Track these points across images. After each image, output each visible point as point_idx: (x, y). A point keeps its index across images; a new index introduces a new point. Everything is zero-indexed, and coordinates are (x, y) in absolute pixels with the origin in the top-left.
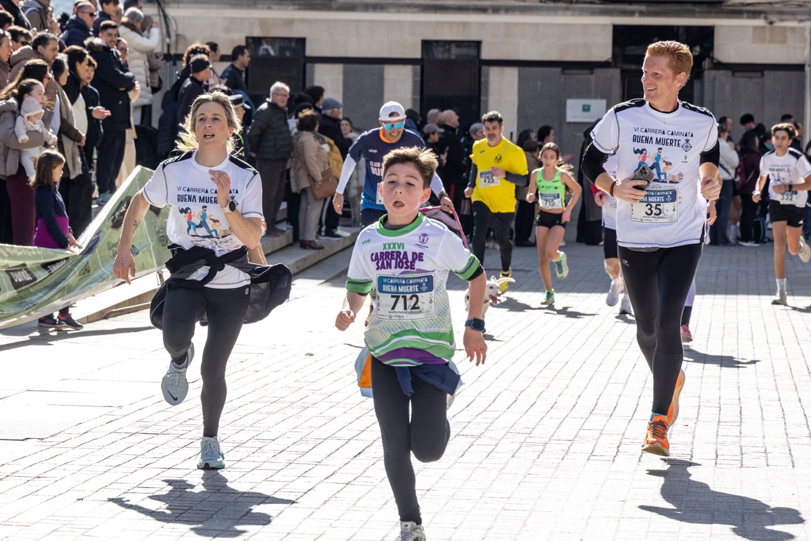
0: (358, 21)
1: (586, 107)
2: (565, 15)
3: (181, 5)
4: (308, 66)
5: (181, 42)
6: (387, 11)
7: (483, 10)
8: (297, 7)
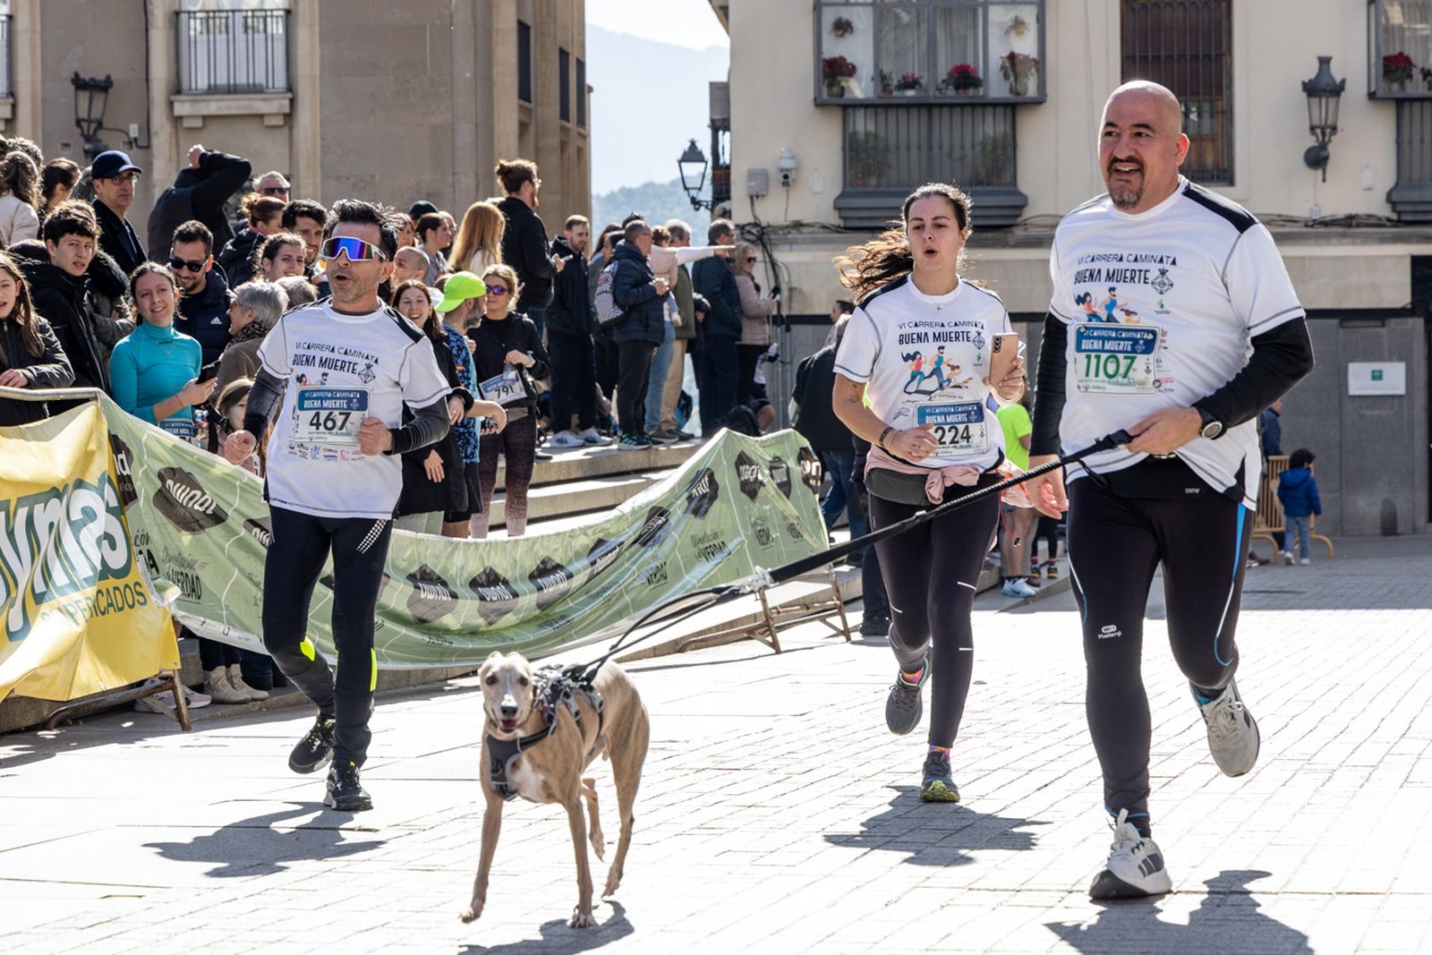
1: (1377, 374)
2: (1342, 244)
3: (794, 247)
5: (796, 298)
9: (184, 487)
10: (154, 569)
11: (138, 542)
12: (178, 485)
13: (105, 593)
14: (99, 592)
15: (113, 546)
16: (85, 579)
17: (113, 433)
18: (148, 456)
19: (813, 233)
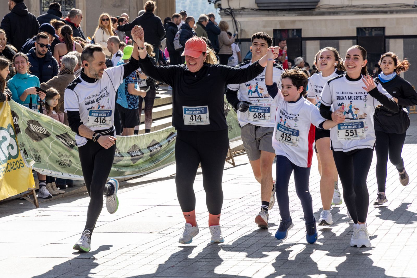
0: (326, 20)
3: (242, 16)
4: (303, 42)
5: (243, 33)
6: (340, 15)
7: (385, 12)
8: (297, 14)
9: (36, 126)
10: (26, 155)
11: (21, 146)
12: (34, 125)
13: (10, 164)
14: (8, 164)
15: (12, 148)
16: (3, 161)
17: (12, 110)
18: (24, 117)
19: (249, 11)
